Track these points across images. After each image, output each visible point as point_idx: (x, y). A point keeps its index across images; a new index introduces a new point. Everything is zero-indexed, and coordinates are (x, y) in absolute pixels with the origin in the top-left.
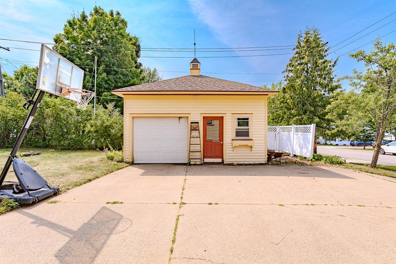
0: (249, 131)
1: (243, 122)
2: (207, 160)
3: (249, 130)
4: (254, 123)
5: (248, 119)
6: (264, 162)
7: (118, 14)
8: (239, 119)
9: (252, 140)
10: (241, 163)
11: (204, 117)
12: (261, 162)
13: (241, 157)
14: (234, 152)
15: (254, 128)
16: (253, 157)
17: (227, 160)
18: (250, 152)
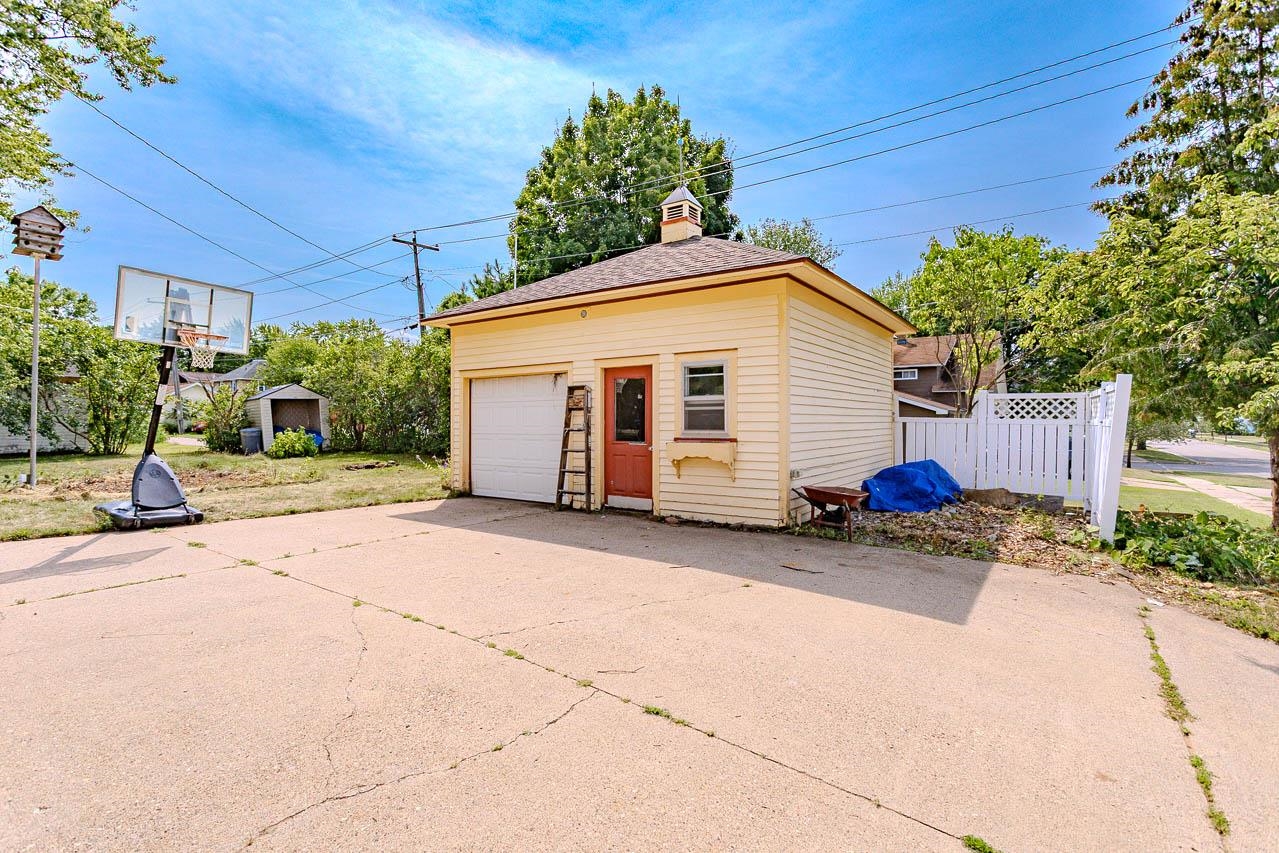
0: (723, 411)
1: (705, 380)
2: (615, 501)
3: (723, 405)
4: (740, 381)
5: (720, 369)
6: (775, 524)
7: (658, 92)
8: (692, 371)
9: (735, 440)
10: (704, 518)
11: (606, 370)
12: (767, 523)
13: (704, 499)
14: (683, 479)
15: (740, 399)
16: (741, 502)
17: (663, 505)
18: (728, 483)
